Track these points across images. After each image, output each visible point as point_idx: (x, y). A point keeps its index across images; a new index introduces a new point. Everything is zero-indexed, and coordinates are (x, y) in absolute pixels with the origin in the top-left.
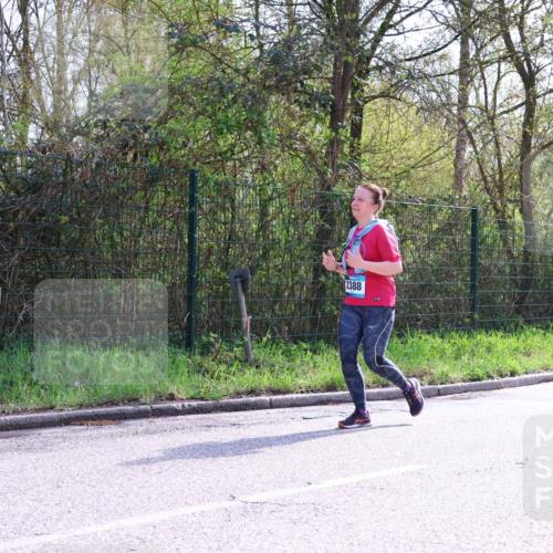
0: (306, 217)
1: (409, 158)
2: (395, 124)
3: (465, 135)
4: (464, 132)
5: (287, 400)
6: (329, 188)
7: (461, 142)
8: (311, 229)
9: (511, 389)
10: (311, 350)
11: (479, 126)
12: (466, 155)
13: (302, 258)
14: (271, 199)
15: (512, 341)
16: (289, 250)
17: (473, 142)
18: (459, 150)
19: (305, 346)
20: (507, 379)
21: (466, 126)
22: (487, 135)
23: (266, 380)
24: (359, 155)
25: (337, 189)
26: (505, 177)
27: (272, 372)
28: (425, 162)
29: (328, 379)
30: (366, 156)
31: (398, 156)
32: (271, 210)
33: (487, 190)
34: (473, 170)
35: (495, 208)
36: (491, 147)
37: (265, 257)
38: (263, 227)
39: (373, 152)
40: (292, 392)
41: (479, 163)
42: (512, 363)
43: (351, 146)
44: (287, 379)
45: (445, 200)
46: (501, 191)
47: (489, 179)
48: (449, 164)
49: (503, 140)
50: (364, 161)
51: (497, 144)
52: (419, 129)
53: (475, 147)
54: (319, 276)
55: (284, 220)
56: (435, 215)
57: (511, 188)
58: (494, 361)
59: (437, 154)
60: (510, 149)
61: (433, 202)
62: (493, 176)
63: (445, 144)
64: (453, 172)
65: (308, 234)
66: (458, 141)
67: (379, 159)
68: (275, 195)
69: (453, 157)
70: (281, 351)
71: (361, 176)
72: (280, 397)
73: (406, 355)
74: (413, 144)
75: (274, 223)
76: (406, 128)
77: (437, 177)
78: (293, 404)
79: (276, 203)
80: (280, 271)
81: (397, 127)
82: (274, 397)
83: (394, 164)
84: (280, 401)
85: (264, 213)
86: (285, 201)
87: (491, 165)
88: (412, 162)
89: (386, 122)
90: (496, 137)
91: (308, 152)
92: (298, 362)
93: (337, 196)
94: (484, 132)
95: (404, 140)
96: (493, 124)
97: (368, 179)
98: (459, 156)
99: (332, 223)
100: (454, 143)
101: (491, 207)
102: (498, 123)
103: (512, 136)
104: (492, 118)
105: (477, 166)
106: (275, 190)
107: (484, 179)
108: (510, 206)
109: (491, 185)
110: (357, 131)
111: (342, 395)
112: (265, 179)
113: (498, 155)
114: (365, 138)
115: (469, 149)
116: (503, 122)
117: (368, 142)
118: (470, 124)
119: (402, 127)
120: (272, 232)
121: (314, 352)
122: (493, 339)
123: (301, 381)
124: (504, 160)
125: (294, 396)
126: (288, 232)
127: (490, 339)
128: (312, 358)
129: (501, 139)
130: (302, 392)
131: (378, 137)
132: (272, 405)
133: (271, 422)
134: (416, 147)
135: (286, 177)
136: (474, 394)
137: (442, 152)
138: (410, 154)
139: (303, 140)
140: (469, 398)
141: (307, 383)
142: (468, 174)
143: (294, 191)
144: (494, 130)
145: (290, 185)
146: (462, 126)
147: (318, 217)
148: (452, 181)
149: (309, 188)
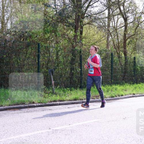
0: (68, 55)
1: (95, 40)
2: (91, 31)
3: (109, 34)
4: (109, 33)
5: (64, 103)
6: (74, 48)
7: (108, 36)
8: (70, 58)
9: (122, 100)
10: (70, 90)
11: (113, 32)
12: (110, 39)
13: (68, 66)
14: (59, 51)
15: (122, 87)
16: (64, 64)
17: (111, 36)
18: (108, 38)
19: (68, 89)
20: (121, 97)
21: (109, 32)
23: (58, 98)
24: (82, 39)
25: (76, 48)
26: (120, 45)
27: (60, 96)
28: (99, 41)
29: (75, 97)
30: (84, 39)
31: (92, 39)
32: (59, 54)
33: (115, 48)
34: (112, 43)
35: (117, 53)
36: (116, 37)
37: (58, 66)
38: (57, 58)
39: (86, 38)
40: (65, 101)
42: (122, 93)
43: (80, 37)
44: (64, 98)
45: (104, 51)
46: (119, 48)
47: (116, 45)
48: (105, 41)
49: (119, 35)
50: (83, 41)
51: (118, 36)
52: (97, 33)
53: (112, 37)
54: (72, 71)
55: (63, 56)
56: (102, 54)
57: (121, 47)
58: (117, 92)
59: (102, 39)
60: (121, 38)
61: (101, 51)
62: (117, 45)
63: (104, 36)
64: (106, 44)
65: (69, 60)
67: (87, 40)
68: (60, 50)
69: (106, 40)
70: (62, 90)
71: (82, 45)
72: (62, 102)
73: (94, 91)
74: (96, 36)
75: (60, 57)
76: (94, 32)
77: (102, 45)
78: (66, 104)
79: (60, 52)
80: (62, 69)
82: (60, 102)
83: (91, 41)
84: (62, 103)
85: (57, 54)
86: (63, 51)
87: (116, 42)
88: (96, 41)
89: (89, 31)
90: (117, 34)
91: (69, 38)
92: (67, 93)
93: (76, 50)
94: (114, 33)
95: (94, 35)
96: (116, 31)
97: (85, 45)
98: (108, 39)
99: (75, 57)
100: (106, 36)
101: (116, 52)
102: (118, 31)
103: (121, 34)
104: (116, 30)
105: (112, 42)
106: (60, 48)
107: (114, 45)
108: (121, 52)
109: (116, 47)
110: (81, 33)
111: (78, 102)
112: (58, 45)
113: (118, 39)
114: (83, 35)
115: (111, 37)
116: (119, 31)
117: (84, 36)
118: (111, 31)
119: (93, 32)
120: (60, 59)
121: (71, 91)
122: (117, 87)
123: (67, 98)
124: (119, 40)
125: (66, 102)
126: (64, 59)
127: (116, 87)
128: (70, 92)
129: (118, 35)
130: (68, 101)
131: (87, 34)
132: (60, 104)
133: (60, 109)
134: (97, 37)
135: (63, 45)
136: (112, 101)
137: (103, 38)
138: (95, 39)
139: (67, 35)
140: (111, 102)
141: (69, 98)
142: (110, 44)
143: (65, 49)
144: (117, 33)
145: (64, 47)
146: (108, 32)
147: (72, 55)
148: (106, 46)
149: (69, 48)
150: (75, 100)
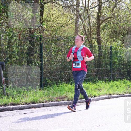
0: (25, 44)
1: (60, 24)
2: (55, 12)
3: (78, 16)
4: (78, 15)
5: (18, 107)
6: (32, 34)
7: (77, 18)
8: (26, 48)
9: (94, 102)
10: (26, 90)
11: (83, 13)
12: (79, 23)
13: (23, 58)
14: (12, 37)
15: (94, 86)
16: (18, 55)
17: (81, 18)
18: (77, 21)
19: (24, 88)
20: (93, 98)
21: (79, 13)
22: (86, 16)
23: (10, 100)
24: (43, 22)
25: (35, 34)
26: (92, 30)
27: (13, 97)
28: (65, 25)
29: (32, 100)
30: (45, 23)
31: (56, 23)
32: (12, 41)
33: (86, 34)
34: (81, 27)
35: (89, 41)
36: (87, 20)
37: (10, 57)
38: (9, 47)
39: (48, 21)
40: (20, 105)
41: (83, 25)
42: (94, 93)
43: (40, 19)
44: (18, 100)
45: (72, 38)
46: (91, 35)
47: (87, 31)
48: (73, 26)
49: (91, 18)
50: (44, 24)
51: (89, 19)
52: (63, 14)
53: (82, 20)
54: (29, 64)
55: (17, 45)
56: (69, 43)
57: (94, 34)
58: (89, 92)
59: (69, 22)
60: (93, 21)
61: (68, 38)
62: (88, 30)
63: (72, 19)
64: (74, 29)
65: (25, 49)
66: (76, 18)
67: (50, 24)
68: (13, 36)
69: (74, 23)
70: (16, 90)
71: (43, 29)
72: (15, 106)
73: (59, 91)
74: (61, 19)
75: (13, 45)
76: (59, 13)
77: (69, 30)
78: (20, 109)
79: (14, 39)
80: (15, 62)
81: (56, 13)
82: (13, 106)
83: (55, 25)
84: (15, 108)
85: (9, 42)
86: (17, 38)
87: (87, 26)
88: (61, 25)
89: (52, 11)
90: (89, 16)
92: (22, 94)
93: (35, 36)
94: (85, 15)
95: (58, 17)
96: (88, 12)
97: (46, 31)
98: (76, 23)
99: (34, 45)
100: (75, 18)
101: (87, 40)
102: (90, 12)
103: (94, 16)
104: (87, 10)
105: (83, 26)
106: (13, 34)
107: (85, 31)
108: (94, 40)
109: (87, 33)
110: (42, 14)
111: (37, 105)
112: (10, 30)
113: (90, 23)
114: (45, 16)
115: (80, 21)
116: (91, 12)
117: (46, 18)
118: (80, 12)
119: (57, 13)
120: (13, 49)
121: (28, 90)
122: (88, 85)
123: (23, 101)
124: (91, 25)
125: (20, 106)
126: (18, 49)
127: (87, 85)
128: (27, 92)
129: (90, 18)
130: (23, 104)
131: (49, 16)
132: (12, 109)
133: (12, 115)
134: (62, 20)
135: (17, 30)
136: (82, 103)
137: (71, 22)
138: (60, 22)
140: (80, 105)
141: (25, 101)
142: (80, 29)
143: (20, 34)
144: (88, 14)
145: (19, 32)
146: (77, 13)
147: (29, 43)
148: (74, 31)
149: (26, 33)
150: (33, 102)
